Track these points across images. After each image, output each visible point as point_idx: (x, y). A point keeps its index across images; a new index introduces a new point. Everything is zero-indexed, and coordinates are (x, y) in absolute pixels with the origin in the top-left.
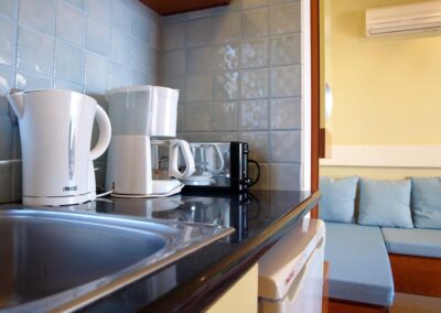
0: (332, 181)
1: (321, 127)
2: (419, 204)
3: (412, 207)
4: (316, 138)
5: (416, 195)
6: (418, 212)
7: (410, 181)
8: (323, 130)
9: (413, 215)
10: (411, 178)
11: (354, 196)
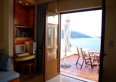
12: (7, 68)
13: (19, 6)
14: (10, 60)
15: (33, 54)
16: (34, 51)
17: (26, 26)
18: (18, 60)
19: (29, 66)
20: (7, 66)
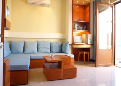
0: (17, 42)
1: (5, 18)
2: (39, 47)
3: (38, 48)
4: (3, 21)
5: (38, 45)
6: (39, 49)
7: (37, 42)
8: (6, 19)
9: (38, 50)
10: (37, 41)
11: (23, 46)
12: (67, 51)
13: (78, 7)
14: (68, 45)
15: (88, 44)
16: (89, 41)
17: (83, 21)
18: (75, 46)
19: (84, 53)
20: (66, 50)
